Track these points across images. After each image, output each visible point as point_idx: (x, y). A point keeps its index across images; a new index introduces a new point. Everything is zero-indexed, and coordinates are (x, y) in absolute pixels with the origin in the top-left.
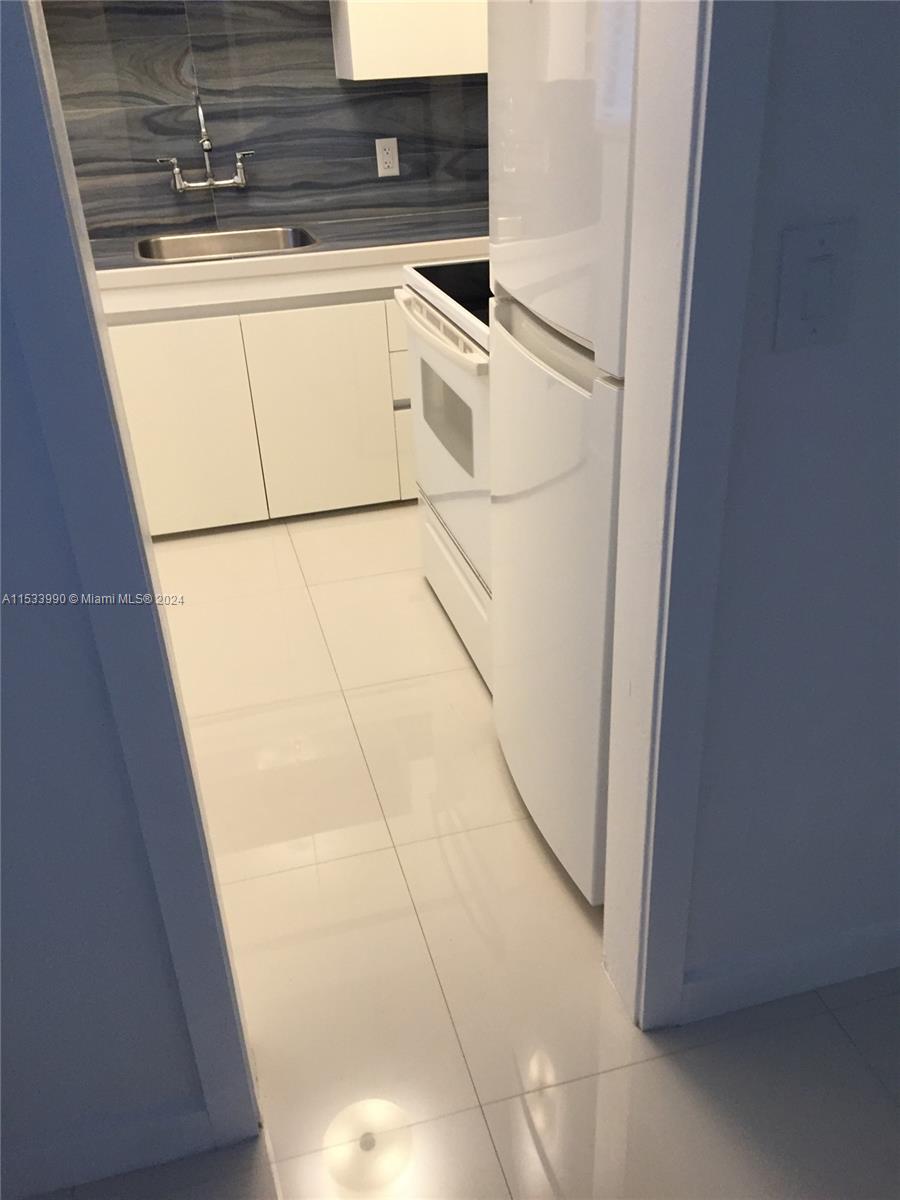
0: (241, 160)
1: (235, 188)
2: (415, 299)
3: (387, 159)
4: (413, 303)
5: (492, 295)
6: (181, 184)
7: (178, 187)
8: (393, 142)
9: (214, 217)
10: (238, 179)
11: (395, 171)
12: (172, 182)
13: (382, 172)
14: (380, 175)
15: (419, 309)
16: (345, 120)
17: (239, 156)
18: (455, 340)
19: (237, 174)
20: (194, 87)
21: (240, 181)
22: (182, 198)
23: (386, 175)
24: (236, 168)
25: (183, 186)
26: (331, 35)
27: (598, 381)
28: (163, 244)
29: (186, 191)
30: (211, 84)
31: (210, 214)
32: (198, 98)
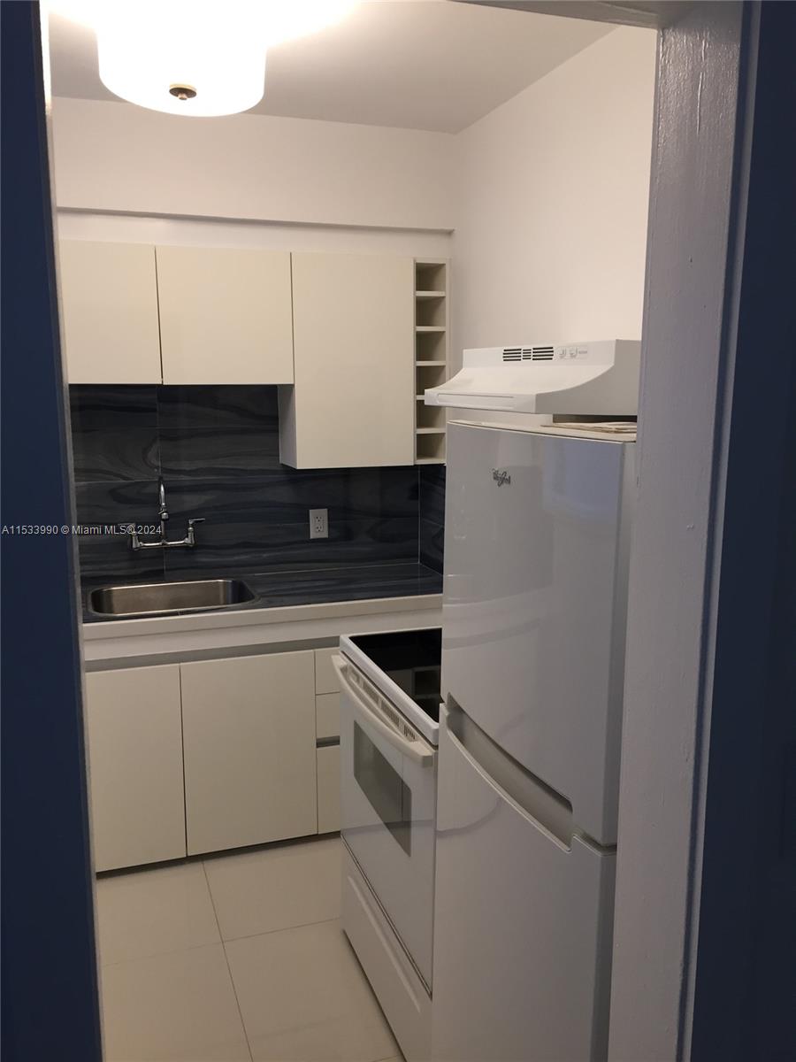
0: (192, 525)
1: (185, 547)
2: (351, 667)
3: (318, 525)
4: (349, 671)
5: (443, 702)
6: (136, 544)
7: (134, 546)
8: (325, 512)
9: (163, 570)
10: (187, 540)
11: (325, 535)
12: (129, 540)
13: (313, 535)
14: (311, 537)
15: (356, 678)
16: (284, 495)
17: (191, 523)
18: (396, 720)
19: (187, 537)
20: (157, 467)
21: (189, 542)
22: (137, 555)
23: (318, 537)
24: (188, 532)
25: (138, 545)
26: (278, 431)
27: (576, 838)
28: (114, 594)
29: (140, 549)
30: (171, 465)
31: (160, 568)
32: (161, 478)
